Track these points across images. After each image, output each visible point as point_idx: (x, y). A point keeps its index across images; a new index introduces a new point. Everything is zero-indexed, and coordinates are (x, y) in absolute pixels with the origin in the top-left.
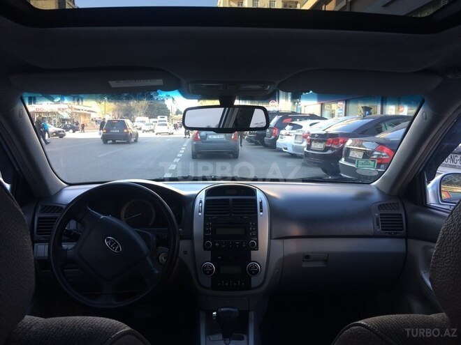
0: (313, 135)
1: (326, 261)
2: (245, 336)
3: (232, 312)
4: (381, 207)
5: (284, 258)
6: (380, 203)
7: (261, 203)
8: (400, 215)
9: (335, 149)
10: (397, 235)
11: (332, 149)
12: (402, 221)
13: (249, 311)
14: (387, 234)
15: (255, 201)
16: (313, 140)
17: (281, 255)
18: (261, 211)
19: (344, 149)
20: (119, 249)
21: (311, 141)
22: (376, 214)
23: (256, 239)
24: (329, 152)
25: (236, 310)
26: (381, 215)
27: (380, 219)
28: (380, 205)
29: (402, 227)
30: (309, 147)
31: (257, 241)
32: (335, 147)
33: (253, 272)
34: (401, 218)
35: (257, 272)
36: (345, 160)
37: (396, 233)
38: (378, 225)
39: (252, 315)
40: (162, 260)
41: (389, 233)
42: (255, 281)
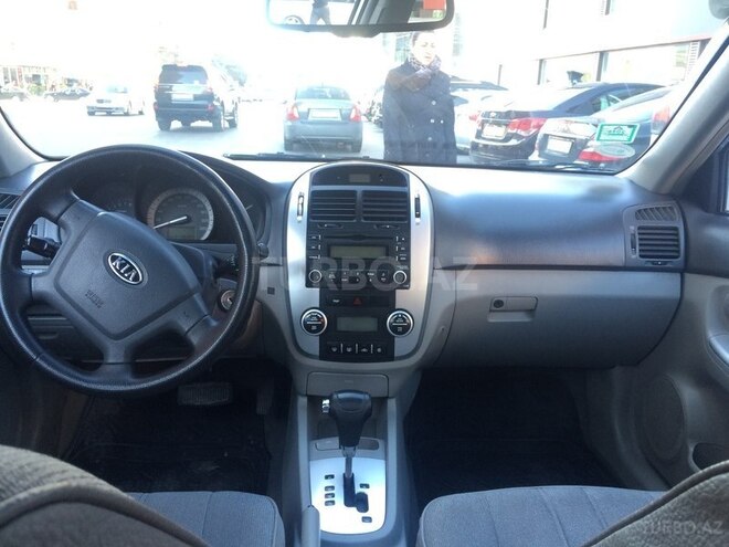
0: (487, 114)
1: (531, 312)
2: (380, 442)
3: (359, 400)
4: (640, 214)
5: (456, 306)
6: (638, 208)
7: (417, 200)
8: (676, 229)
9: (522, 137)
10: (669, 265)
11: (518, 137)
12: (678, 240)
13: (387, 397)
14: (650, 265)
15: (406, 196)
16: (487, 122)
17: (450, 301)
18: (418, 216)
19: (540, 136)
20: (136, 278)
21: (483, 124)
22: (632, 228)
23: (406, 267)
24: (513, 142)
25: (367, 397)
26: (639, 228)
27: (637, 236)
28: (639, 211)
29: (678, 252)
30: (479, 135)
31: (408, 272)
32: (523, 133)
33: (400, 329)
34: (677, 235)
35: (406, 329)
36: (540, 156)
37: (665, 263)
38: (633, 246)
39: (392, 405)
40: (226, 302)
41: (653, 263)
42: (402, 345)
